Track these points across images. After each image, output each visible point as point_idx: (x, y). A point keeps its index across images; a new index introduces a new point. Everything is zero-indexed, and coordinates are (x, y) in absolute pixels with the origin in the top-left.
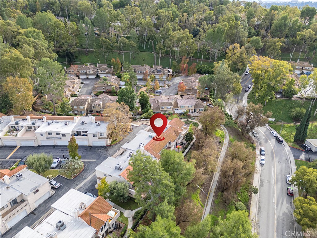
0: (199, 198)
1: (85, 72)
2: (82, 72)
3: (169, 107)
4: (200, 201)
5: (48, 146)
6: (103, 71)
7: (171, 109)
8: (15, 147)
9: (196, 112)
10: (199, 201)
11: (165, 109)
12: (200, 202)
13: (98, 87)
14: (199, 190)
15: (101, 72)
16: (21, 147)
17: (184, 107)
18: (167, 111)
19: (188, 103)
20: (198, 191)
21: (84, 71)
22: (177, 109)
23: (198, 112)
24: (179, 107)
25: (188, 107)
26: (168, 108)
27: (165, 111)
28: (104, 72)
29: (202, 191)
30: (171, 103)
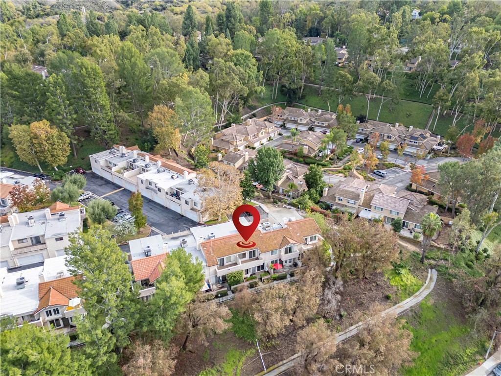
0: (241, 363)
1: (296, 120)
2: (293, 119)
3: (352, 201)
4: (239, 368)
5: (146, 197)
6: (320, 122)
7: (356, 206)
8: (120, 187)
9: (407, 227)
10: (237, 367)
11: (344, 202)
12: (238, 371)
13: (286, 143)
14: (254, 351)
15: (318, 123)
16: (125, 190)
17: (382, 211)
18: (346, 206)
19: (392, 205)
20: (250, 352)
21: (294, 118)
22: (368, 209)
23: (411, 228)
24: (373, 208)
25: (391, 213)
26: (350, 202)
27: (343, 206)
28: (322, 124)
29: (258, 355)
30: (359, 196)
